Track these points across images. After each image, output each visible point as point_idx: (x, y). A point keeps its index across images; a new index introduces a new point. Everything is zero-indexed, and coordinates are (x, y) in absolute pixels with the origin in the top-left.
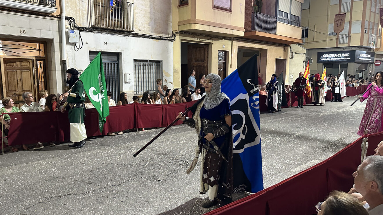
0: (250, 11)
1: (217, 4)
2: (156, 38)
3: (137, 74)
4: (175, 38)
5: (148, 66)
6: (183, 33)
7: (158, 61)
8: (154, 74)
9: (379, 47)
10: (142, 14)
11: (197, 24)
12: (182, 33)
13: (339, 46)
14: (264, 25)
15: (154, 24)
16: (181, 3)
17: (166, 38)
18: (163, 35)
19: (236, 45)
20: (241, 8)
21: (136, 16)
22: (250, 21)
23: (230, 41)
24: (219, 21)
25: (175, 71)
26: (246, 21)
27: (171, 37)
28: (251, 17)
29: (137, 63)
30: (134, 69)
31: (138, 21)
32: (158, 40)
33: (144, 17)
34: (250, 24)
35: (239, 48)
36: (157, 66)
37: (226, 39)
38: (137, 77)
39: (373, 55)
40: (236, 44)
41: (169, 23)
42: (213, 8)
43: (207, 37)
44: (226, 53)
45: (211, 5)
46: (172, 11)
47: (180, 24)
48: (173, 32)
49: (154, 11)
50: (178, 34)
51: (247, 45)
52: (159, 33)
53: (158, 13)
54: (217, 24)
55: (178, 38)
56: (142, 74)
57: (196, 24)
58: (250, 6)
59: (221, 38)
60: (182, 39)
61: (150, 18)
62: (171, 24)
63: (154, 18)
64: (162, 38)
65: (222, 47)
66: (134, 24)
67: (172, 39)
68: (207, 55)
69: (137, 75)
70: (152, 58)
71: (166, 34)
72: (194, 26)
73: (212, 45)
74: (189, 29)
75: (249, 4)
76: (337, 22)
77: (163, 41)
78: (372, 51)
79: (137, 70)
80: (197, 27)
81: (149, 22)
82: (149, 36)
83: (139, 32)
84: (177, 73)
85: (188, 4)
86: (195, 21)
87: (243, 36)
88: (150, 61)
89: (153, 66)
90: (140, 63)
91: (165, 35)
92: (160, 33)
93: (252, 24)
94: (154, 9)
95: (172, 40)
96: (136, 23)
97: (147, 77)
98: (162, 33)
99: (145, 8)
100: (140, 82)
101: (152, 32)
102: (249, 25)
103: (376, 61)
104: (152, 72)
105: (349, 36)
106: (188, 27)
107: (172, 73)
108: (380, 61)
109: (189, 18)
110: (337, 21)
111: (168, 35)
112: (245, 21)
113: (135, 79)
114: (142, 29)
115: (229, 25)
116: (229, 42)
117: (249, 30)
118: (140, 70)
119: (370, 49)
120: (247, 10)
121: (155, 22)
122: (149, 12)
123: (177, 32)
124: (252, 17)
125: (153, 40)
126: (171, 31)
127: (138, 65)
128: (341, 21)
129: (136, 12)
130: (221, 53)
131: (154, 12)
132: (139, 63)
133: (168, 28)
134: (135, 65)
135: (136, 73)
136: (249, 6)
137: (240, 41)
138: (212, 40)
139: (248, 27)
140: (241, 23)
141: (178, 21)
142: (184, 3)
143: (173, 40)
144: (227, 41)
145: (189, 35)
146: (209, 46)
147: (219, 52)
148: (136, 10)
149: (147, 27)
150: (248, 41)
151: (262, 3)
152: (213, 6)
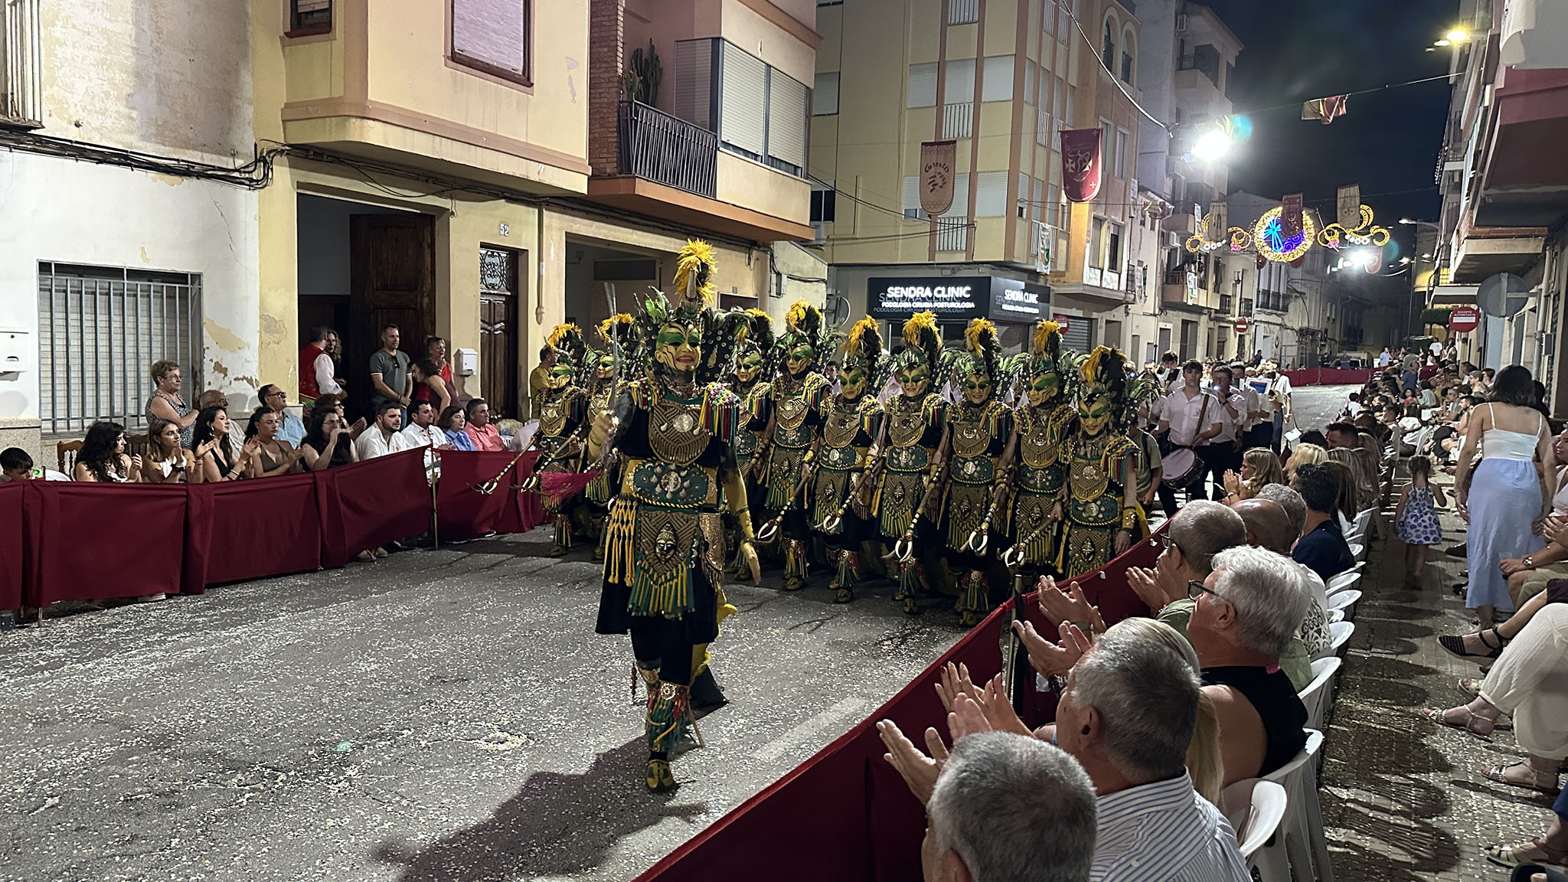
0: (609, 93)
1: (469, 48)
2: (167, 166)
3: (60, 337)
4: (266, 176)
5: (122, 295)
6: (303, 154)
7: (181, 278)
8: (156, 339)
9: (1061, 268)
10: (91, 48)
11: (376, 122)
12: (306, 158)
13: (940, 258)
14: (668, 155)
15: (159, 104)
16: (299, 23)
17: (220, 173)
18: (205, 155)
19: (560, 229)
20: (570, 77)
21: (56, 56)
22: (613, 137)
23: (531, 209)
24: (476, 121)
25: (268, 324)
26: (597, 135)
27: (247, 166)
28: (616, 119)
29: (55, 280)
30: (40, 311)
31: (68, 81)
32: (177, 178)
33: (103, 62)
34: (614, 148)
35: (569, 240)
36: (171, 297)
37: (511, 199)
38: (60, 348)
39: (1044, 296)
40: (559, 225)
41: (238, 107)
42: (450, 62)
43: (427, 181)
44: (515, 258)
45: (440, 50)
46: (250, 52)
47: (292, 113)
48: (256, 145)
49: (156, 44)
50: (285, 158)
51: (602, 231)
52: (181, 148)
53: (183, 55)
54: (466, 129)
55: (283, 177)
56: (89, 338)
57: (370, 122)
58: (611, 75)
59: (489, 194)
60: (301, 181)
61: (137, 75)
62: (248, 112)
63: (156, 74)
64: (197, 167)
65: (497, 231)
66: (43, 93)
67: (251, 180)
68: (428, 259)
69: (60, 342)
70: (147, 260)
71: (220, 154)
72: (362, 127)
73: (451, 219)
74: (333, 140)
75: (605, 65)
76: (932, 172)
77: (204, 182)
78: (1041, 282)
79: (59, 316)
80: (375, 135)
81: (128, 90)
82: (126, 157)
83: (73, 135)
84: (277, 332)
85: (329, 32)
86: (365, 108)
87: (585, 192)
88: (134, 274)
89: (149, 296)
90: (76, 283)
91: (214, 156)
92: (188, 149)
93: (620, 149)
94: (158, 33)
95: (252, 184)
96: (56, 88)
97: (117, 350)
98: (203, 147)
99: (109, 26)
100: (75, 374)
101: (144, 138)
102: (608, 153)
103: (1054, 314)
104: (143, 326)
105: (971, 225)
106: (334, 130)
107: (251, 333)
108: (1068, 317)
109: (338, 92)
110: (930, 168)
111: (231, 160)
112: (591, 132)
113: (49, 361)
114: (91, 121)
115: (524, 141)
116: (528, 212)
117: (608, 171)
118: (73, 317)
119: (1034, 274)
120: (597, 88)
121: (160, 92)
122: (129, 43)
123: (280, 147)
124: (619, 121)
125: (152, 174)
126: (247, 142)
127: (65, 291)
128: (941, 170)
129: (58, 34)
130: (492, 255)
131: (156, 50)
132: (72, 281)
133: (230, 129)
134: (45, 289)
135: (52, 332)
136: (606, 75)
137: (575, 212)
138: (451, 198)
139: (605, 160)
140: (575, 140)
141: (285, 101)
142: (312, 26)
143: (257, 181)
144: (520, 209)
145: (340, 167)
146: (437, 223)
147: (484, 252)
148: (54, 25)
149: (117, 112)
150: (607, 217)
151: (661, 70)
152: (450, 55)
